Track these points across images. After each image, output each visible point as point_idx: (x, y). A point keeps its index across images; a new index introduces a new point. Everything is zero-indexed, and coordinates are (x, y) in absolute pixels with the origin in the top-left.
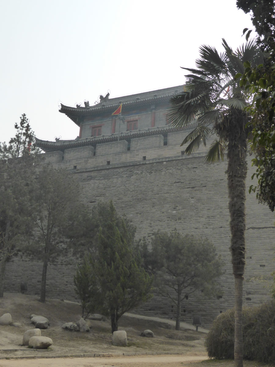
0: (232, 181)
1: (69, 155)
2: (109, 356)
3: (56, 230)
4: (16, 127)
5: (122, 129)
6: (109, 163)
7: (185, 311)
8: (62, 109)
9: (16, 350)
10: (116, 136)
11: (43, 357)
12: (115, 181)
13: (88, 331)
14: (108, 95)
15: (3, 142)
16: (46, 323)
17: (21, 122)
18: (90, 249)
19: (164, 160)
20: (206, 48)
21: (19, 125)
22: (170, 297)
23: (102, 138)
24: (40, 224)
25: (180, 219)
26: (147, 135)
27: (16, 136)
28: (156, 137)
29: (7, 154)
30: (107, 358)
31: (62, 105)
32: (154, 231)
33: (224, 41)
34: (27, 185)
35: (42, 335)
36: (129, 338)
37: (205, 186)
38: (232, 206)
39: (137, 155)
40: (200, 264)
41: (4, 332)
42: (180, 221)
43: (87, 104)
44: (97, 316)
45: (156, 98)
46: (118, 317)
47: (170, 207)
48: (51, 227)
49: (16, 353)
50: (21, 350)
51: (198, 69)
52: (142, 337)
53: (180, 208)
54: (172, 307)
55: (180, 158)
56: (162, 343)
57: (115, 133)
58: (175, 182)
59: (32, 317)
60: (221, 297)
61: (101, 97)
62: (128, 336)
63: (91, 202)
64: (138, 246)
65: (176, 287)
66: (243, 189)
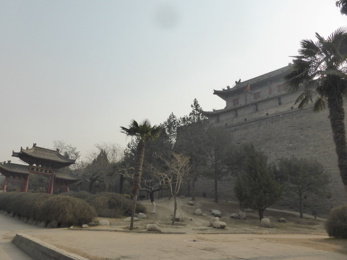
0: (334, 122)
1: (222, 118)
2: (261, 234)
3: (220, 161)
4: (192, 106)
5: (251, 99)
6: (246, 120)
7: (305, 206)
8: (214, 92)
9: (207, 229)
10: (248, 103)
11: (223, 233)
12: (251, 130)
13: (245, 219)
14: (240, 80)
15: (186, 115)
16: (221, 214)
17: (194, 103)
18: (241, 171)
19: (280, 114)
20: (305, 41)
21: (193, 105)
22: (294, 198)
23: (240, 106)
24: (210, 158)
25: (295, 149)
26: (267, 101)
27: (192, 111)
28: (273, 101)
29: (189, 122)
30: (260, 234)
31: (214, 90)
32: (278, 157)
33: (317, 34)
34: (202, 137)
35: (220, 221)
36: (271, 223)
37: (310, 127)
38: (336, 138)
39: (262, 113)
40: (313, 177)
41: (198, 219)
42: (295, 150)
43: (228, 87)
44: (249, 210)
45: (270, 77)
46: (263, 210)
47: (287, 142)
48: (217, 160)
49: (207, 230)
50: (210, 229)
51: (300, 55)
52: (279, 223)
53: (295, 142)
54: (296, 204)
55: (291, 111)
56: (293, 226)
57: (247, 101)
58: (289, 127)
59: (212, 211)
60: (330, 197)
61: (236, 82)
62: (270, 222)
63: (238, 144)
64: (270, 167)
65: (298, 191)
66: (343, 126)
